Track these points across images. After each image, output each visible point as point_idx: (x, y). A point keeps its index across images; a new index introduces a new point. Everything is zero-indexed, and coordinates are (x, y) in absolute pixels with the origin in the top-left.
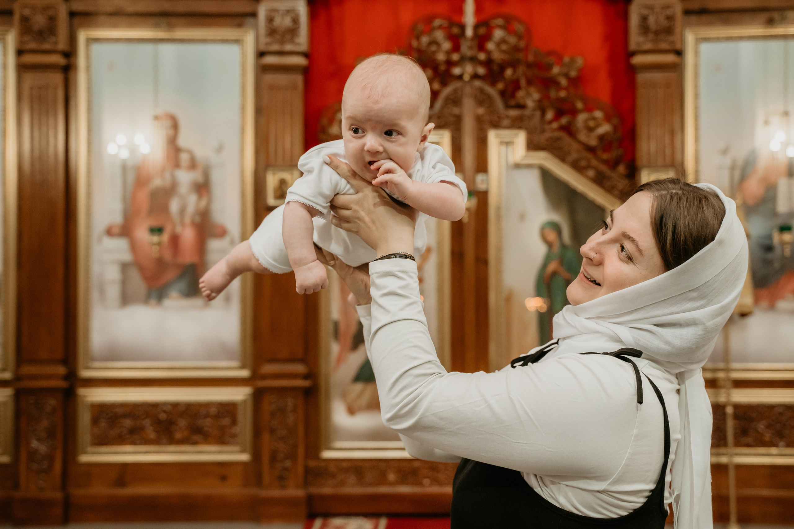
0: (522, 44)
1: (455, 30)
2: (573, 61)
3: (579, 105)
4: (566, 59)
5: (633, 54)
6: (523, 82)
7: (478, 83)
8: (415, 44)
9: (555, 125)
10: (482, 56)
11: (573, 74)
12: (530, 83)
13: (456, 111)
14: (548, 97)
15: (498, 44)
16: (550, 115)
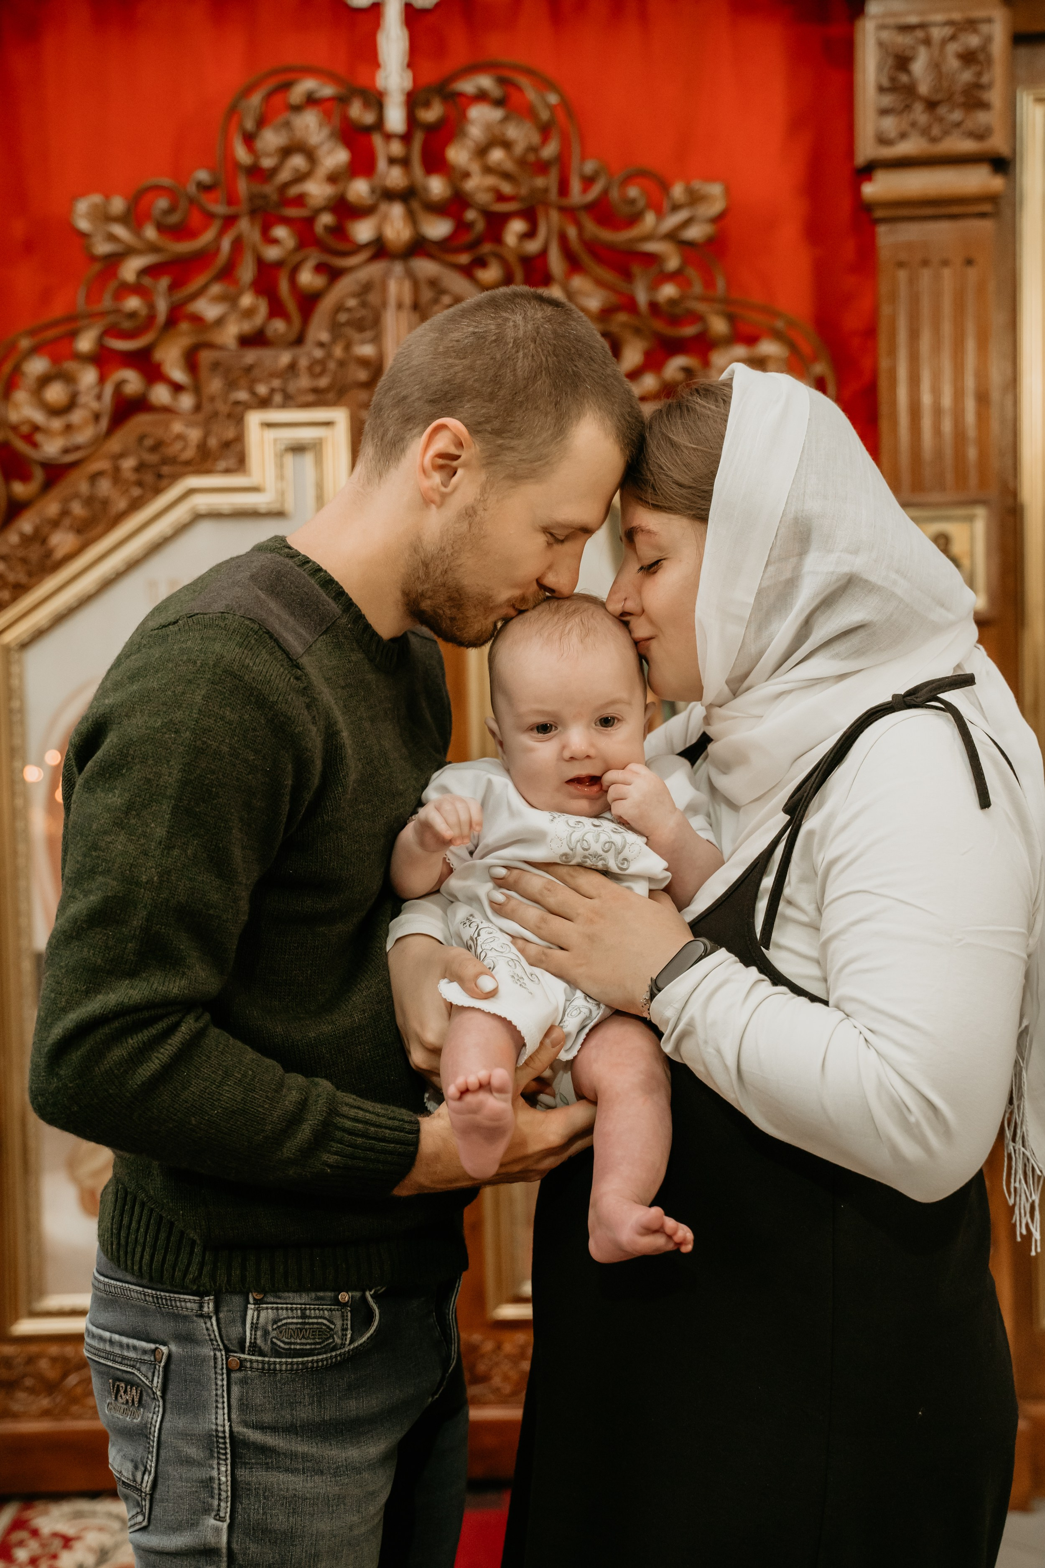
0: (550, 151)
1: (357, 112)
2: (694, 199)
3: (719, 326)
4: (678, 191)
5: (868, 171)
6: (556, 263)
7: (426, 267)
8: (242, 154)
9: (649, 382)
10: (437, 186)
11: (694, 233)
12: (574, 265)
13: (367, 350)
14: (630, 305)
15: (482, 152)
16: (632, 356)
